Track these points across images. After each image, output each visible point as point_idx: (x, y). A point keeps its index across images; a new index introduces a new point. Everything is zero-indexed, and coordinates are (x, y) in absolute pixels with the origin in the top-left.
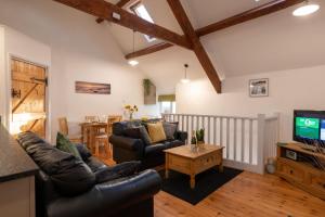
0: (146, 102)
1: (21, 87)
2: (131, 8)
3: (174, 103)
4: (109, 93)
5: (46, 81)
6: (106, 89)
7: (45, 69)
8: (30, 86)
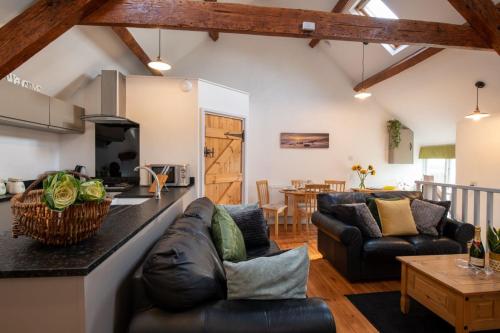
0: (391, 160)
1: (215, 145)
2: (357, 7)
3: (453, 161)
4: (327, 146)
5: (242, 136)
6: (322, 141)
7: (242, 121)
8: (225, 143)
